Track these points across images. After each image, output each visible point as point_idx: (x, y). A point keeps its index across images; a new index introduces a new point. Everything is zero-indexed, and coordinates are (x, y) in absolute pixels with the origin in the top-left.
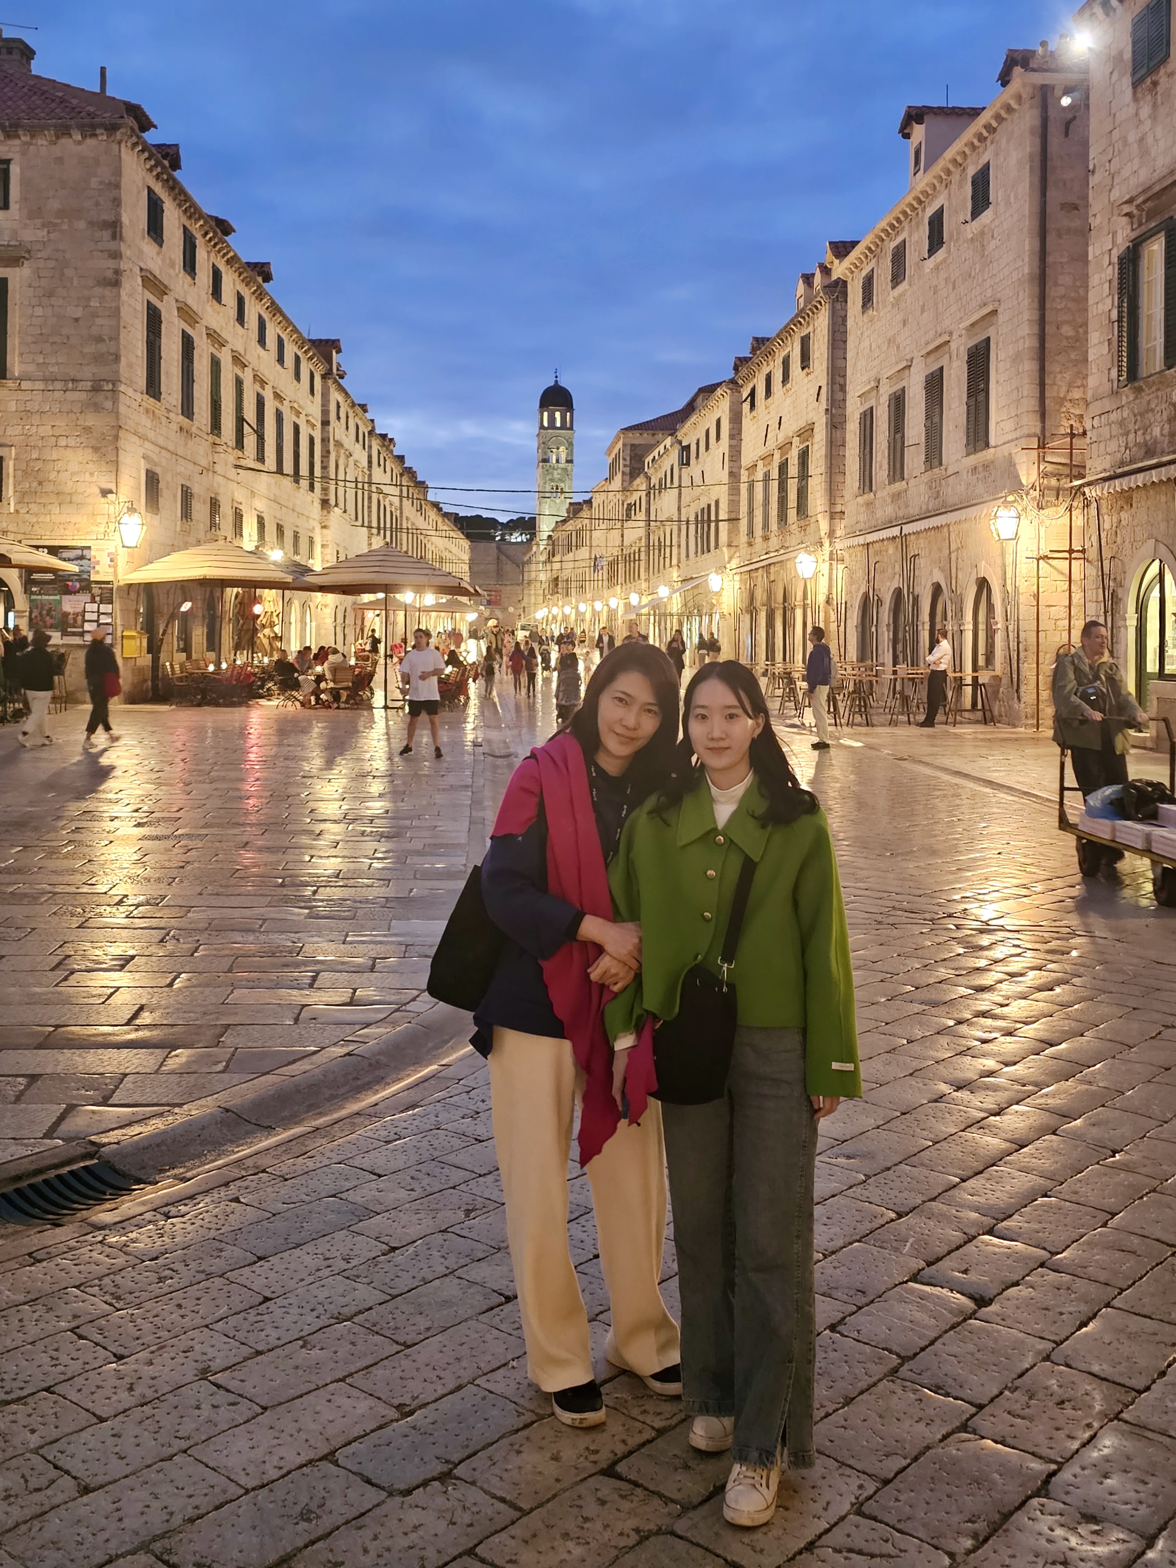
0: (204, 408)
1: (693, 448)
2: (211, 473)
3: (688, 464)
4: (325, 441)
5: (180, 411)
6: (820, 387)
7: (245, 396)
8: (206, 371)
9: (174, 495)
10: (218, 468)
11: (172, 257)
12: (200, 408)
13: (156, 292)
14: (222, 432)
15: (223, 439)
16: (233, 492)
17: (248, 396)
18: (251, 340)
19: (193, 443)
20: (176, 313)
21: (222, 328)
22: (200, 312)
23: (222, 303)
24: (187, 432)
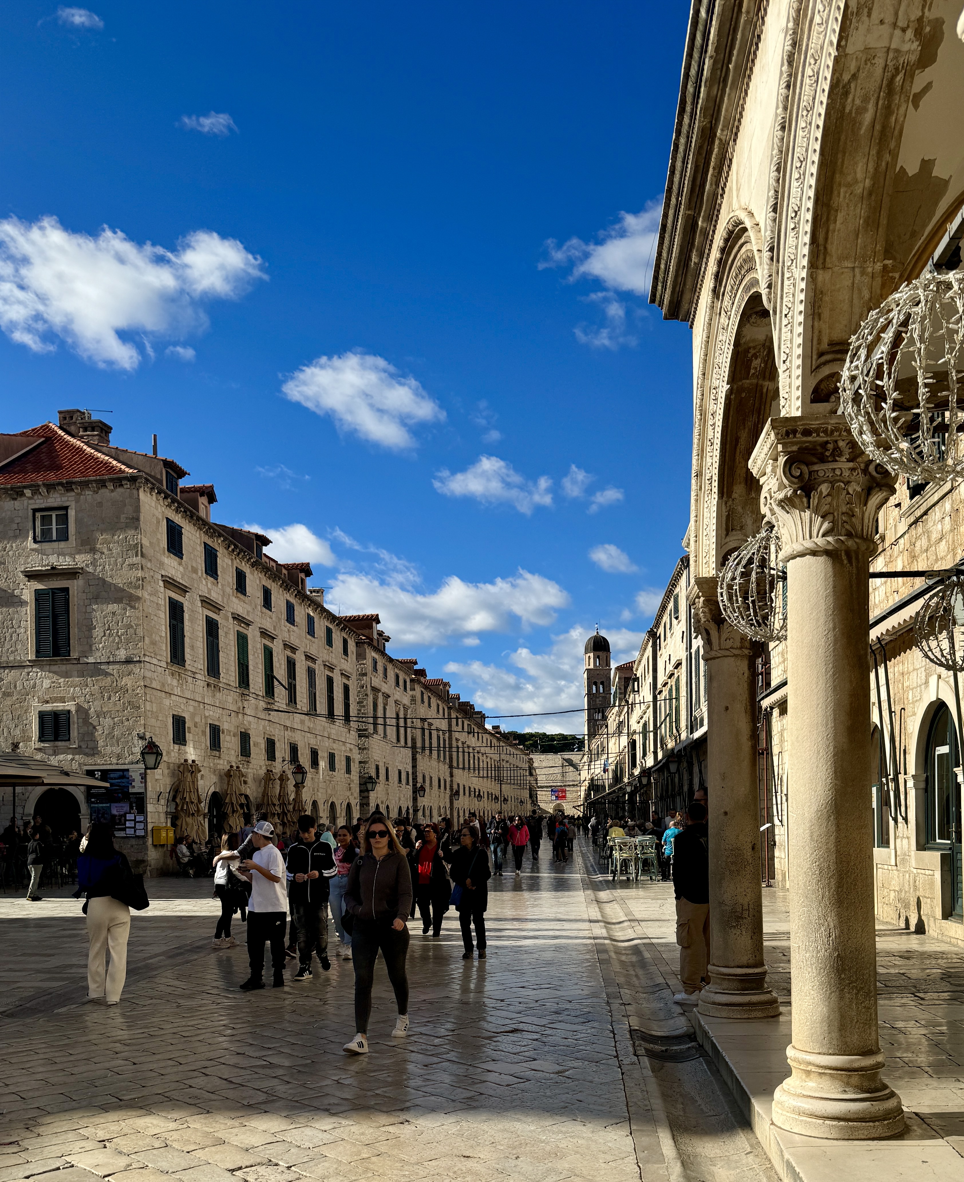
2: (240, 716)
4: (361, 688)
7: (275, 659)
8: (232, 643)
9: (202, 731)
10: (248, 711)
11: (194, 565)
12: (227, 670)
13: (178, 591)
14: (251, 686)
15: (252, 690)
16: (264, 727)
17: (279, 659)
18: (280, 619)
19: (221, 694)
20: (199, 604)
21: (248, 612)
22: (225, 603)
23: (247, 595)
24: (214, 687)
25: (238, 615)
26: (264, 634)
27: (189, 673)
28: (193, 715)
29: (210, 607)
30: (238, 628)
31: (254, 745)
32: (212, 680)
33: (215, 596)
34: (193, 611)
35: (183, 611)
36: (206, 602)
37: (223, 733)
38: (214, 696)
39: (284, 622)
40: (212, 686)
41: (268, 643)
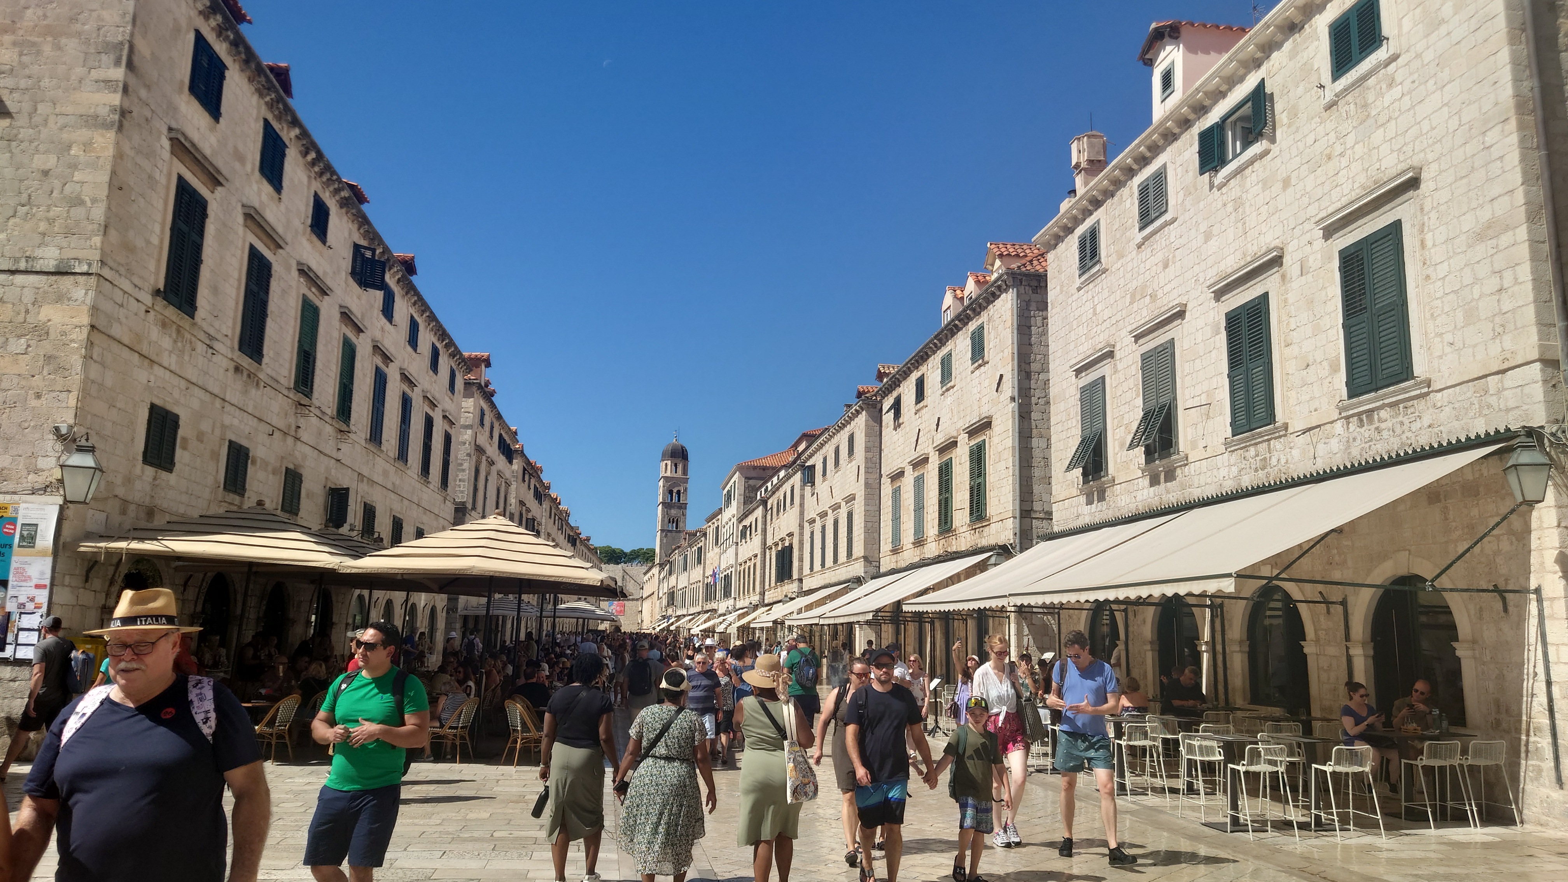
0: (287, 355)
1: (819, 467)
2: (290, 440)
3: (813, 484)
5: (236, 346)
6: (1001, 376)
7: (358, 365)
8: (292, 312)
9: (213, 451)
10: (304, 435)
11: (241, 147)
12: (277, 354)
13: (199, 173)
14: (316, 394)
15: (315, 402)
16: (327, 468)
17: (363, 366)
18: (372, 306)
19: (259, 393)
20: (240, 219)
21: (325, 273)
22: (289, 238)
23: (328, 244)
24: (249, 376)
25: (309, 268)
26: (346, 316)
27: (202, 336)
28: (197, 416)
29: (260, 233)
30: (304, 289)
31: (308, 496)
32: (246, 362)
33: (273, 214)
34: (225, 224)
35: (204, 215)
36: (254, 219)
37: (254, 462)
38: (245, 392)
39: (378, 313)
40: (245, 374)
41: (351, 335)
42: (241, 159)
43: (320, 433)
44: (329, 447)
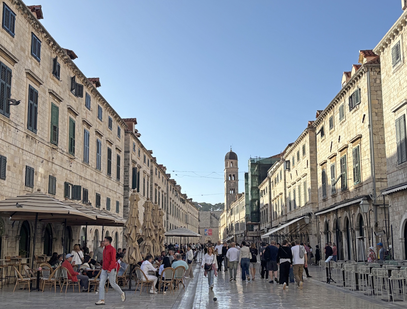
0: (47, 129)
1: (291, 161)
2: (50, 164)
3: (289, 169)
4: (126, 160)
5: (26, 127)
6: (364, 115)
7: (76, 129)
8: (47, 110)
9: (20, 171)
10: (56, 161)
11: (23, 46)
12: (43, 128)
13: (8, 59)
14: (59, 144)
15: (59, 147)
16: (66, 175)
17: (79, 130)
18: (81, 104)
19: (36, 145)
20: (25, 75)
21: (60, 92)
22: (44, 80)
23: (60, 80)
24: (32, 139)
25: (53, 91)
26: (70, 109)
27: (13, 124)
28: (13, 157)
29: (33, 80)
30: (52, 101)
31: (59, 187)
32: (30, 133)
33: (37, 72)
34: (19, 79)
35: (11, 76)
36: (30, 74)
37: (36, 174)
38: (31, 146)
39: (83, 106)
40: (30, 138)
41: (73, 117)
42: (23, 50)
43: (62, 160)
44: (66, 166)
